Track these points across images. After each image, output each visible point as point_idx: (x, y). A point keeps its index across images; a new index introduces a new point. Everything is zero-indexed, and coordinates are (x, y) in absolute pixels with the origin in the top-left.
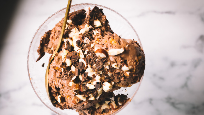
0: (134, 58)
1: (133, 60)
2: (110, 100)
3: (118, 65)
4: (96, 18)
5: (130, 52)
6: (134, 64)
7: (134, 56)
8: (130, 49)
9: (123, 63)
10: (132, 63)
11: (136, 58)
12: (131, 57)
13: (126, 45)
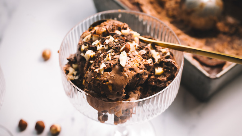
0: (111, 80)
1: (109, 77)
2: (76, 75)
3: (108, 60)
4: (165, 70)
5: (119, 76)
6: (105, 78)
7: (113, 80)
8: (122, 77)
9: (109, 67)
10: (107, 77)
11: (110, 82)
12: (113, 76)
13: (127, 75)
